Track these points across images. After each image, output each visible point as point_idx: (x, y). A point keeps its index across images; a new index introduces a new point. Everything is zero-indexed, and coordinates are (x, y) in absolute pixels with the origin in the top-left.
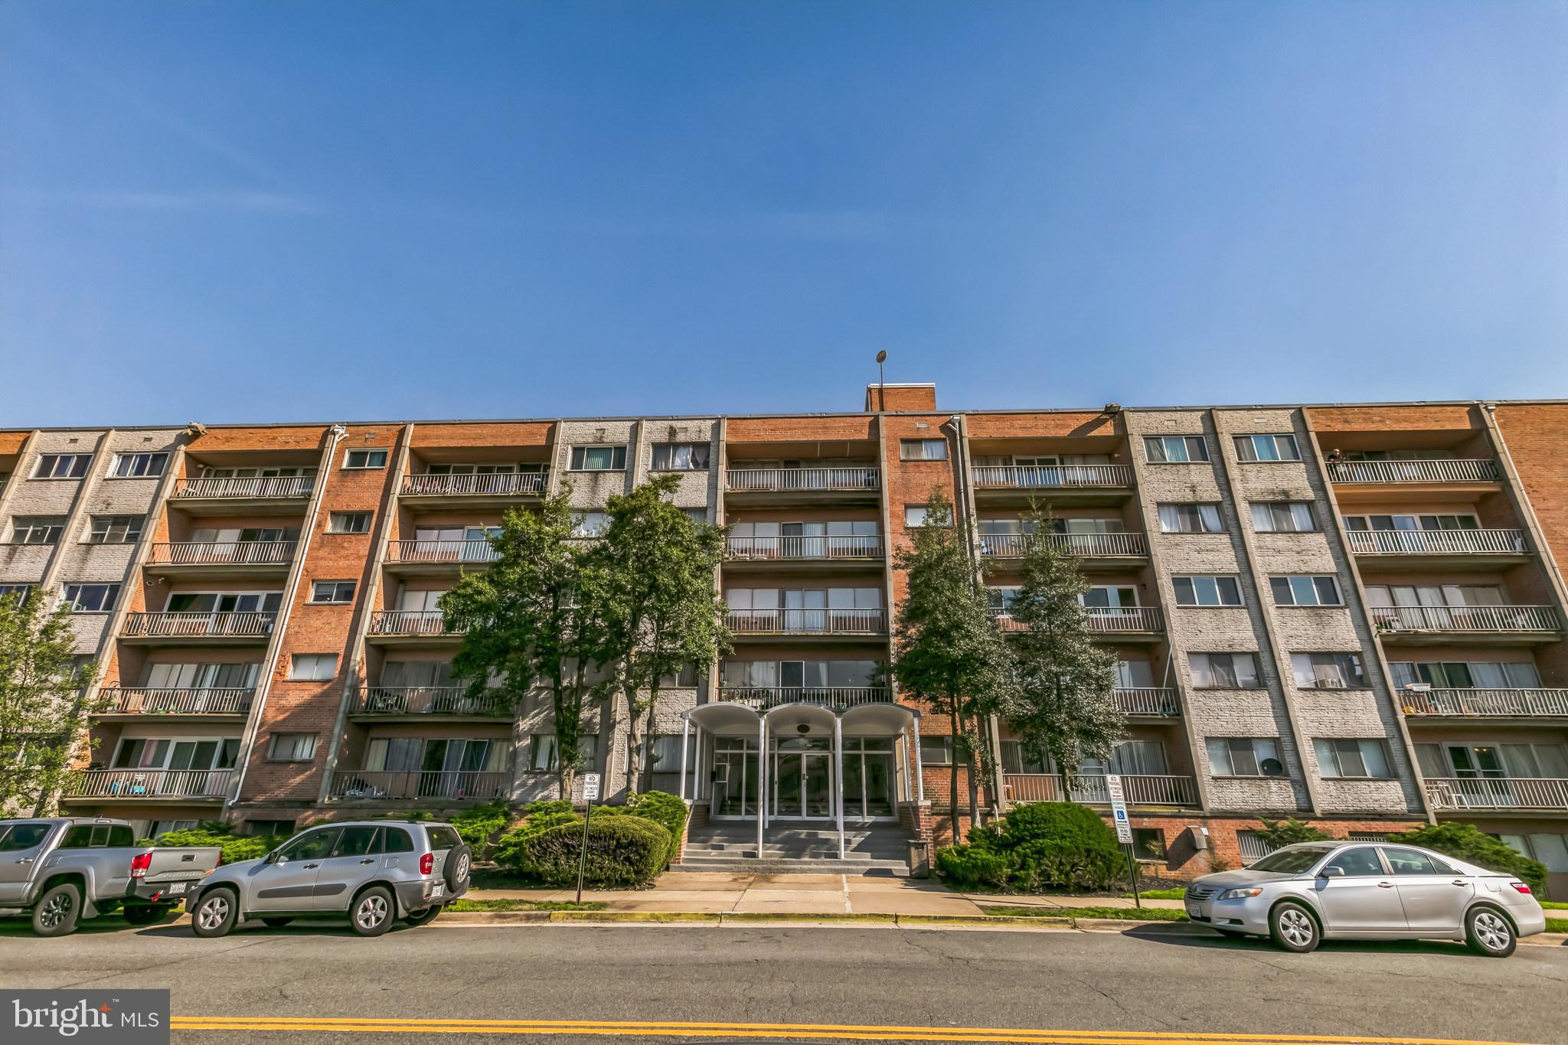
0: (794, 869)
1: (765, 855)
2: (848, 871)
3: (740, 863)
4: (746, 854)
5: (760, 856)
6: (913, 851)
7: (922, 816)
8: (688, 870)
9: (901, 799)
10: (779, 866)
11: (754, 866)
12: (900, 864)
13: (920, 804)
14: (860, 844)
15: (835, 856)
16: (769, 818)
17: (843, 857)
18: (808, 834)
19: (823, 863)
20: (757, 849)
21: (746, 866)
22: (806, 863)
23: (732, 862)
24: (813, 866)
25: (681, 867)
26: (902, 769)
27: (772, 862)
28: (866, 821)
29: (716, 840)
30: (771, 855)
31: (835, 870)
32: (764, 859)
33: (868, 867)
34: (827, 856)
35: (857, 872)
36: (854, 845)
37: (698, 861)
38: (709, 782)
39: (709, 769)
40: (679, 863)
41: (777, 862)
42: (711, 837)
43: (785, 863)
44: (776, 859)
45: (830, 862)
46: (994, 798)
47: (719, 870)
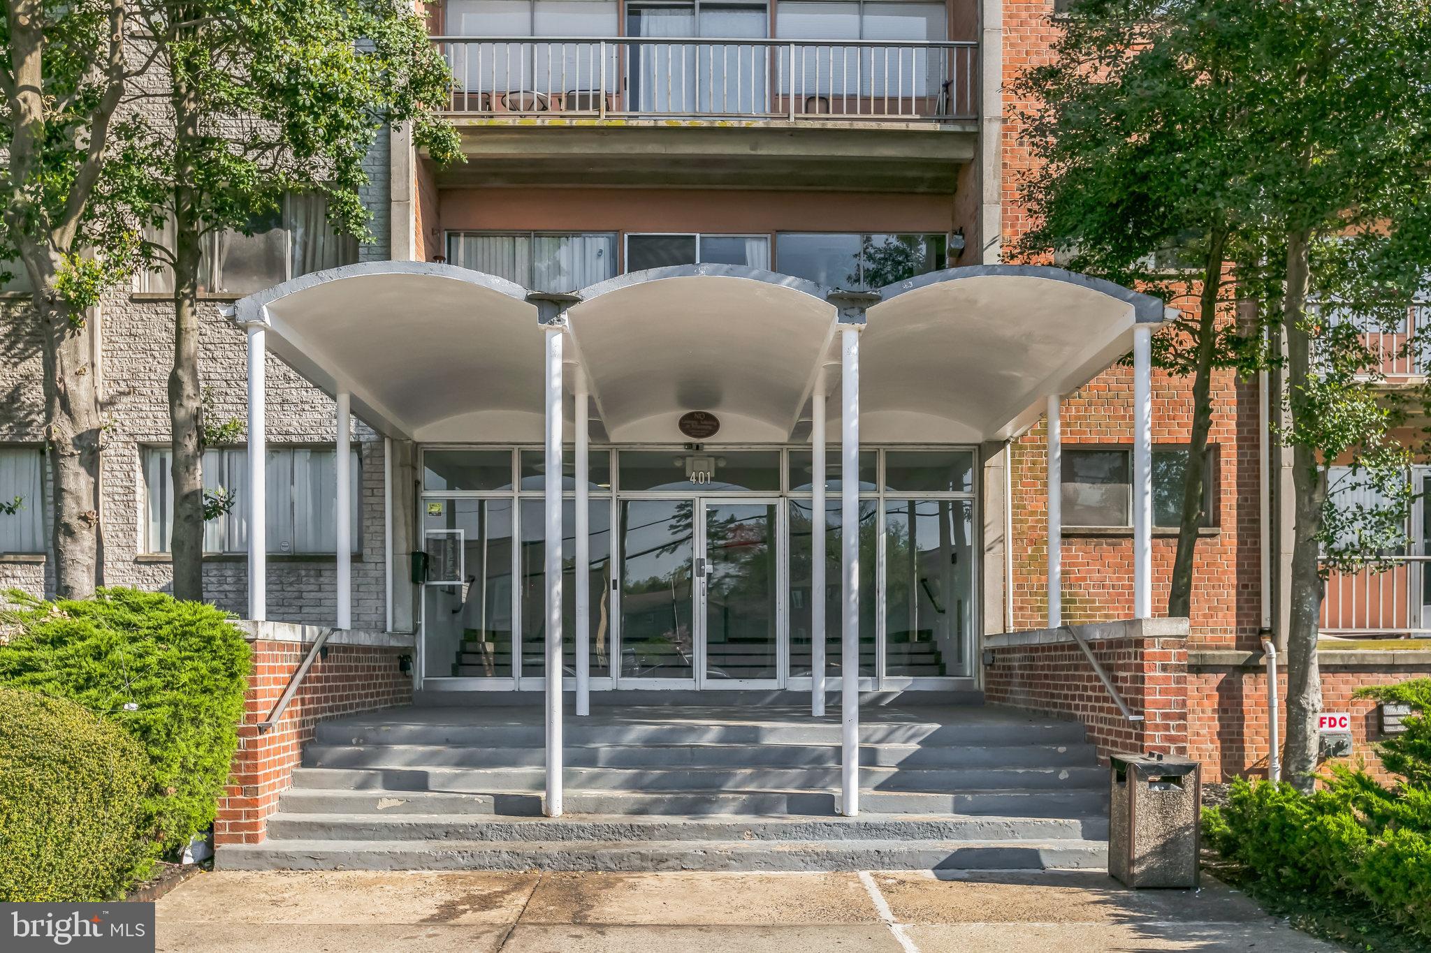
0: (681, 856)
1: (573, 807)
2: (880, 860)
3: (482, 836)
4: (504, 805)
5: (557, 808)
6: (1144, 795)
7: (1153, 674)
8: (283, 863)
9: (992, 625)
10: (627, 845)
11: (531, 847)
12: (1064, 832)
13: (1148, 629)
14: (908, 764)
15: (827, 806)
16: (585, 684)
17: (854, 809)
18: (729, 736)
19: (783, 832)
20: (543, 784)
21: (504, 846)
22: (722, 832)
23: (450, 832)
24: (747, 845)
25: (258, 855)
26: (1001, 540)
27: (596, 831)
28: (884, 688)
29: (399, 758)
30: (600, 806)
31: (829, 856)
32: (572, 821)
33: (951, 845)
34: (797, 805)
35: (911, 862)
36: (886, 771)
37: (325, 830)
38: (408, 586)
39: (403, 547)
40: (252, 839)
41: (617, 831)
42: (381, 746)
43: (648, 832)
44: (618, 818)
45: (812, 831)
46: (1266, 624)
47: (399, 862)
